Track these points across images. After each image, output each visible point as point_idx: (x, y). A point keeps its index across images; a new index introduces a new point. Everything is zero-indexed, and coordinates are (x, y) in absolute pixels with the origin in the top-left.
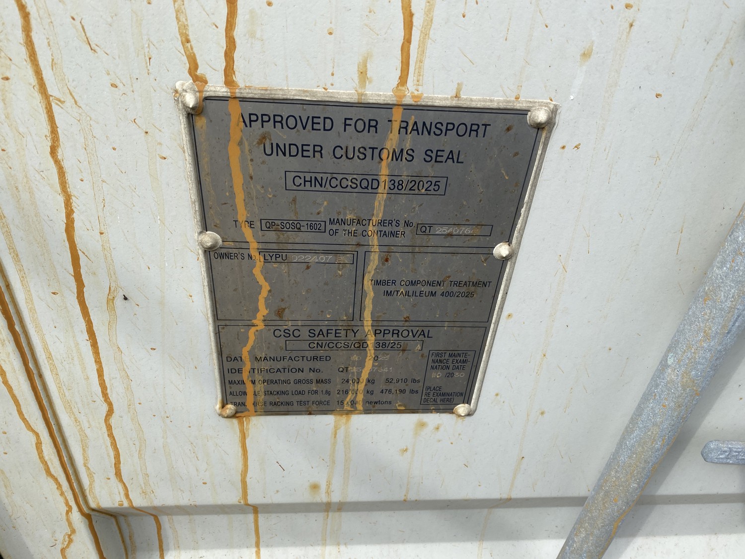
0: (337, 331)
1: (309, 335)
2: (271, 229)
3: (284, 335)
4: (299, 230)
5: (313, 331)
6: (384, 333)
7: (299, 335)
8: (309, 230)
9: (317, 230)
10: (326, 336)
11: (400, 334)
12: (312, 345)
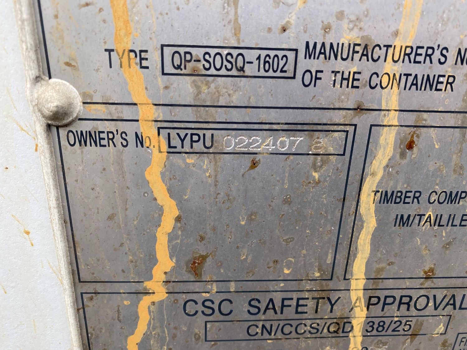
0: (301, 302)
1: (249, 311)
2: (184, 72)
3: (203, 312)
4: (241, 73)
5: (256, 303)
6: (385, 304)
7: (231, 311)
8: (262, 73)
9: (278, 74)
10: (279, 311)
11: (412, 304)
12: (252, 331)
